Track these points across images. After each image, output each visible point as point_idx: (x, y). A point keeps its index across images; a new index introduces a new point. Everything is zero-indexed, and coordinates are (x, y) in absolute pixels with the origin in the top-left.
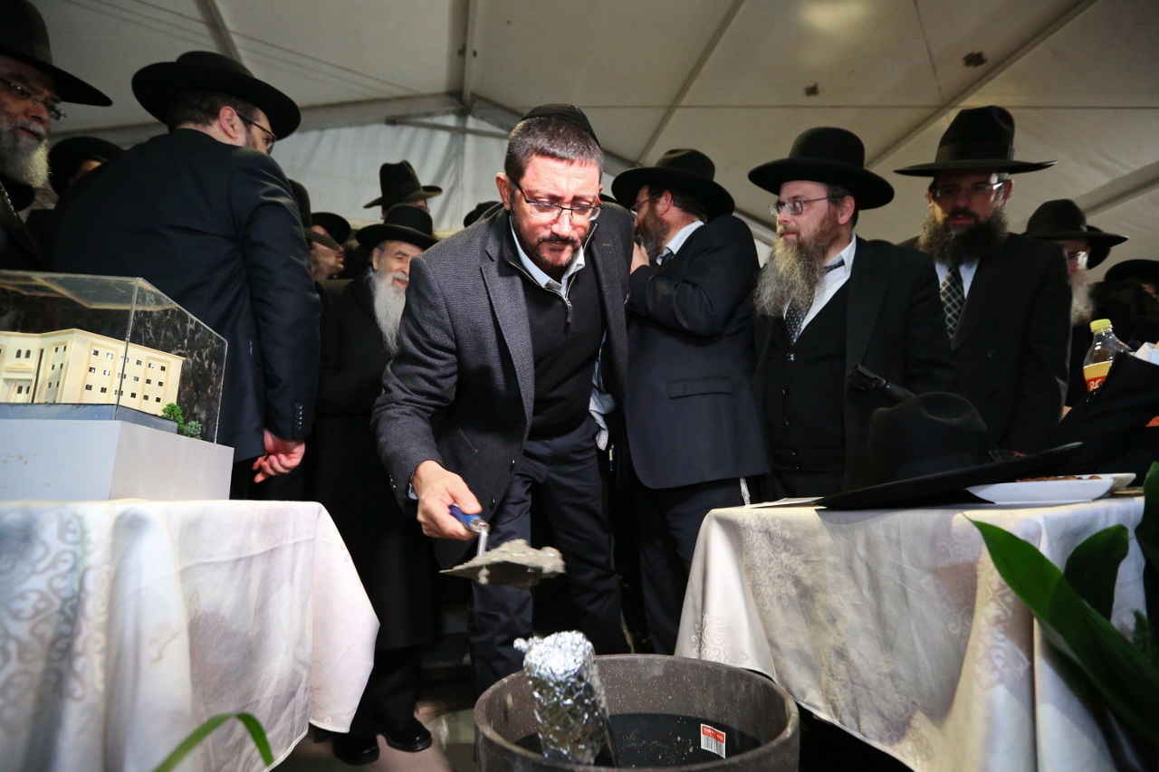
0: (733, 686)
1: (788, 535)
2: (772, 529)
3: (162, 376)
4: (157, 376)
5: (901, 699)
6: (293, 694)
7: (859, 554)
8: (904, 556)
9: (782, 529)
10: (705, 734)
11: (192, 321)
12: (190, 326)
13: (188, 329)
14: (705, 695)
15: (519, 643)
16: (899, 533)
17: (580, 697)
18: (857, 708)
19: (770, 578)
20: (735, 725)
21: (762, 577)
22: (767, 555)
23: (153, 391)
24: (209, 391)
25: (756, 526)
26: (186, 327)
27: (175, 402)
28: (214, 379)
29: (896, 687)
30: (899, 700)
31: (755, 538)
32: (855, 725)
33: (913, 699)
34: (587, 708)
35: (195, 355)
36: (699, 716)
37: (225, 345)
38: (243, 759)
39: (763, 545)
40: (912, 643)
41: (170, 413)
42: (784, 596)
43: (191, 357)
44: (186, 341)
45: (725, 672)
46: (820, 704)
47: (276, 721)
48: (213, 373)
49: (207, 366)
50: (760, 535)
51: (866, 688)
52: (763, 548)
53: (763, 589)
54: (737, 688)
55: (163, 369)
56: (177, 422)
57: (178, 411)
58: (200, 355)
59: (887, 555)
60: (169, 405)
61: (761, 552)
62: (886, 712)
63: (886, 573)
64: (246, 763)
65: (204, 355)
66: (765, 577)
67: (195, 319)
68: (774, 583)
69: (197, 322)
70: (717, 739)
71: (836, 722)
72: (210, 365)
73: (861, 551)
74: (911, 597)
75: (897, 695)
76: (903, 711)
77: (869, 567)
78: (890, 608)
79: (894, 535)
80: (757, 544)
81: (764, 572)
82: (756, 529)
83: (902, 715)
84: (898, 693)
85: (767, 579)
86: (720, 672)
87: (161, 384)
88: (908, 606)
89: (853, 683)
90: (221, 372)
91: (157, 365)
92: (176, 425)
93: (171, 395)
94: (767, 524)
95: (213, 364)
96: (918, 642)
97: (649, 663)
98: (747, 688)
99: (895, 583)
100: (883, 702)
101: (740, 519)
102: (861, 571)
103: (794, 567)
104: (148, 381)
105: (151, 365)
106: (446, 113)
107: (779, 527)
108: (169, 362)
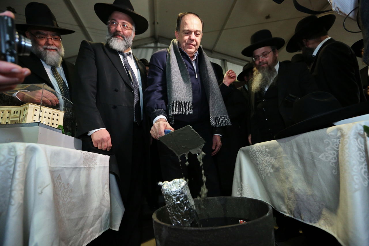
1: (268, 150)
2: (262, 149)
3: (57, 117)
4: (55, 117)
5: (317, 204)
7: (295, 151)
8: (311, 148)
9: (265, 149)
14: (240, 209)
15: (160, 183)
16: (308, 140)
17: (182, 200)
18: (299, 210)
23: (55, 122)
25: (256, 150)
29: (314, 199)
31: (256, 154)
32: (300, 217)
33: (322, 203)
34: (185, 204)
36: (238, 217)
39: (260, 156)
40: (319, 181)
41: (60, 127)
42: (269, 173)
46: (286, 211)
47: (94, 224)
51: (302, 202)
53: (261, 171)
55: (58, 115)
56: (61, 130)
59: (305, 149)
61: (259, 159)
62: (311, 210)
63: (306, 156)
71: (292, 217)
73: (296, 150)
74: (316, 163)
75: (315, 203)
76: (318, 208)
77: (299, 155)
78: (309, 169)
79: (307, 141)
81: (261, 165)
83: (318, 210)
84: (315, 201)
85: (263, 168)
87: (57, 120)
88: (316, 167)
89: (297, 201)
91: (56, 114)
93: (61, 123)
94: (260, 148)
96: (321, 180)
99: (310, 159)
100: (310, 206)
101: (251, 148)
102: (296, 157)
103: (271, 162)
104: (53, 119)
105: (54, 114)
106: (151, 43)
107: (264, 148)
108: (59, 113)
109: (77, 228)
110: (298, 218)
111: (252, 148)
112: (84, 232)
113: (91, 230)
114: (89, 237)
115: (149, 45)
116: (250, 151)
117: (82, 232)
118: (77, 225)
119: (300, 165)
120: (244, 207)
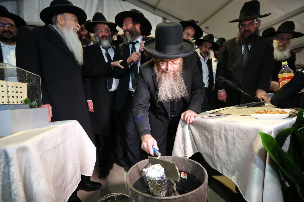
0: (189, 164)
3: (21, 90)
4: (19, 90)
6: (76, 172)
7: (223, 133)
8: (235, 134)
10: (182, 174)
11: (27, 73)
12: (27, 75)
13: (27, 76)
14: (182, 165)
16: (234, 129)
20: (189, 172)
23: (19, 95)
24: (37, 92)
26: (26, 75)
27: (27, 98)
28: (38, 88)
35: (31, 83)
36: (181, 170)
37: (40, 77)
38: (66, 192)
40: (236, 154)
41: (26, 102)
43: (29, 84)
44: (27, 80)
45: (187, 160)
47: (73, 180)
48: (38, 87)
49: (35, 85)
51: (224, 163)
55: (21, 87)
56: (29, 104)
57: (29, 100)
58: (32, 82)
59: (230, 133)
60: (25, 99)
63: (230, 137)
64: (67, 192)
65: (34, 82)
69: (29, 73)
70: (185, 175)
72: (36, 85)
73: (223, 132)
74: (236, 144)
75: (231, 165)
76: (233, 169)
77: (225, 136)
78: (230, 146)
79: (232, 129)
83: (232, 170)
87: (21, 92)
88: (235, 146)
90: (40, 86)
91: (19, 87)
92: (29, 105)
93: (25, 96)
95: (37, 84)
96: (237, 154)
97: (168, 158)
99: (232, 140)
100: (228, 166)
102: (223, 137)
104: (17, 92)
105: (17, 87)
108: (22, 85)
113: (71, 186)
119: (224, 142)
120: (185, 164)
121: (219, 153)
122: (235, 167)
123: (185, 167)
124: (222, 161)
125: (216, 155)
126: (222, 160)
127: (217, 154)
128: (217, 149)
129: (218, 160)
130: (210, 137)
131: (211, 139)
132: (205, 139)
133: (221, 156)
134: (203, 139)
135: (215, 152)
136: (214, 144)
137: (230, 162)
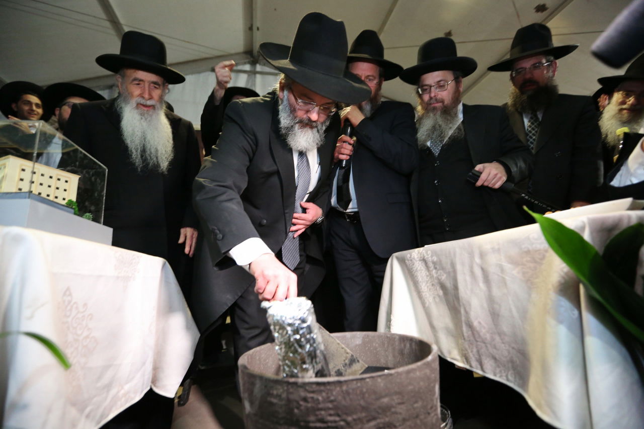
1: (435, 259)
2: (426, 257)
3: (66, 186)
4: (62, 185)
7: (476, 262)
8: (502, 258)
9: (432, 256)
12: (80, 155)
16: (499, 245)
18: (480, 356)
19: (428, 287)
21: (423, 287)
22: (424, 274)
23: (61, 194)
25: (418, 258)
27: (75, 199)
29: (502, 340)
30: (504, 348)
31: (417, 265)
32: (479, 367)
33: (513, 345)
36: (384, 366)
39: (422, 268)
40: (510, 311)
41: (70, 204)
42: (436, 296)
43: (82, 173)
45: (397, 337)
46: (458, 357)
47: (133, 378)
48: (98, 185)
50: (420, 262)
51: (484, 343)
52: (423, 270)
53: (424, 294)
54: (405, 346)
55: (66, 182)
57: (76, 204)
59: (492, 259)
60: (71, 202)
61: (421, 273)
62: (497, 357)
63: (492, 270)
66: (424, 287)
67: (83, 151)
68: (430, 289)
71: (468, 367)
72: (96, 179)
73: (477, 260)
74: (508, 283)
75: (503, 345)
76: (507, 354)
77: (482, 269)
78: (496, 292)
79: (496, 246)
80: (419, 268)
81: (424, 284)
82: (418, 259)
84: (503, 343)
85: (426, 288)
86: (395, 338)
87: (65, 190)
88: (507, 288)
89: (477, 341)
90: (104, 185)
91: (63, 180)
92: (74, 210)
93: (73, 196)
94: (424, 255)
95: (98, 180)
98: (411, 345)
99: (498, 275)
100: (494, 350)
101: (409, 256)
102: (478, 272)
103: (440, 278)
104: (57, 188)
105: (59, 179)
106: (245, 63)
107: (430, 256)
108: (69, 178)
109: (99, 384)
110: (477, 369)
111: (411, 256)
112: (113, 392)
113: (127, 387)
114: (123, 400)
115: (240, 67)
116: (408, 260)
117: (108, 391)
118: (100, 378)
119: (482, 285)
120: (394, 349)
121: (472, 315)
122: (513, 348)
123: (394, 356)
124: (480, 336)
125: (466, 324)
126: (479, 334)
127: (468, 321)
128: (467, 309)
129: (472, 338)
130: (450, 283)
131: (453, 287)
132: (441, 293)
133: (476, 324)
134: (436, 293)
135: (463, 318)
136: (460, 297)
137: (500, 334)
